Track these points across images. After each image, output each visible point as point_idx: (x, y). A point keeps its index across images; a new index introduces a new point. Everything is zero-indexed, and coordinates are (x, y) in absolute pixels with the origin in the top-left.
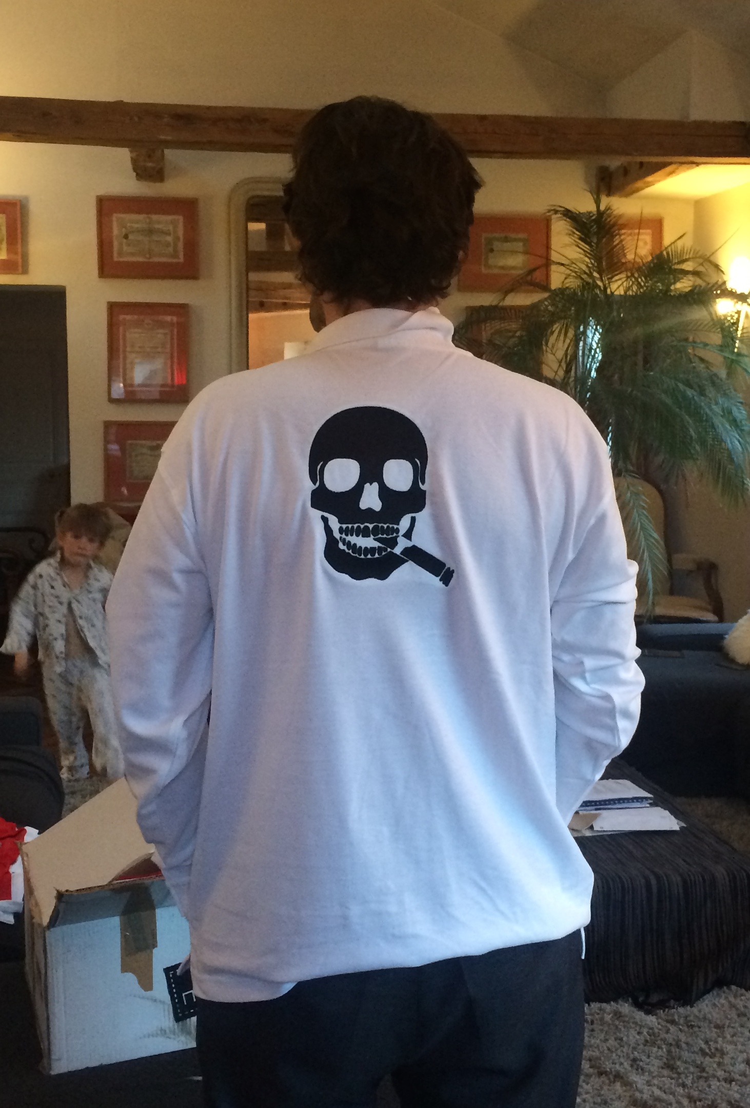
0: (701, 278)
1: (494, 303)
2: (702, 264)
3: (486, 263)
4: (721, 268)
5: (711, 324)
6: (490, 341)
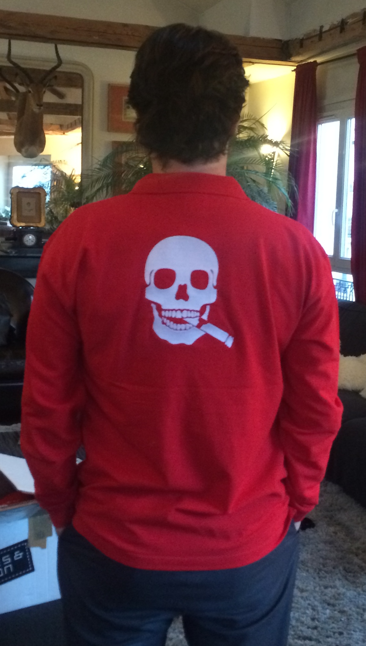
0: (253, 132)
2: (254, 124)
3: (125, 115)
4: (265, 126)
5: (260, 160)
6: (127, 163)
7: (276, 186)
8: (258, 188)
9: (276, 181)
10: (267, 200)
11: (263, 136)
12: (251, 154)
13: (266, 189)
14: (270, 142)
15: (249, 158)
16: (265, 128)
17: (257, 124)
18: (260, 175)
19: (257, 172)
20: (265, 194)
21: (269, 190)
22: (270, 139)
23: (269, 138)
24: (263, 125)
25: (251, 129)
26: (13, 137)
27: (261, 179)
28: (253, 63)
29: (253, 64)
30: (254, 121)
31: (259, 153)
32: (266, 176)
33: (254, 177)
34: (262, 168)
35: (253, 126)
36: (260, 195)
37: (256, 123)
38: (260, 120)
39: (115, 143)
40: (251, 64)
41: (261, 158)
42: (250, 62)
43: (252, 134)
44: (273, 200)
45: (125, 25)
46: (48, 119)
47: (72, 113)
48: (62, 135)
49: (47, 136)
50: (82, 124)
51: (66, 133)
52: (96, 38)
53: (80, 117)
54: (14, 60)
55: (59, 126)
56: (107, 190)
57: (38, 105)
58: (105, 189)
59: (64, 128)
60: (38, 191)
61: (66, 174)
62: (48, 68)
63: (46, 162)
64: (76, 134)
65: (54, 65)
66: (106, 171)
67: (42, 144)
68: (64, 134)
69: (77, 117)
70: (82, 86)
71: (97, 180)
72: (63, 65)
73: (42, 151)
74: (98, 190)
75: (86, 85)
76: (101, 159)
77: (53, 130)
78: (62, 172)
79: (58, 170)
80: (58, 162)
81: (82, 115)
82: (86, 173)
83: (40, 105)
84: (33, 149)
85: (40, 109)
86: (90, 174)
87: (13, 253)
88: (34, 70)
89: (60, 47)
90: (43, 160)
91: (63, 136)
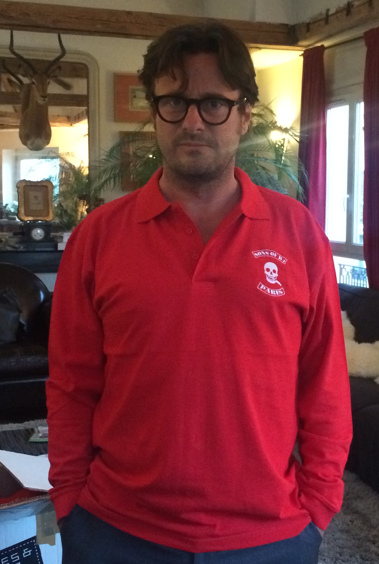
0: (263, 119)
1: (138, 130)
2: (263, 110)
3: (132, 104)
4: (274, 113)
5: (269, 147)
6: (134, 153)
7: (286, 172)
8: (268, 175)
9: (286, 167)
10: (277, 187)
11: (272, 122)
12: (260, 140)
13: (276, 177)
14: (280, 129)
15: (258, 145)
16: (274, 114)
17: (266, 110)
18: (270, 162)
19: (266, 159)
20: (275, 181)
21: (280, 177)
22: (279, 126)
23: (278, 124)
24: (271, 112)
25: (259, 115)
26: (18, 130)
27: (271, 167)
28: (260, 48)
29: (260, 50)
30: (262, 108)
31: (268, 141)
32: (276, 163)
33: (263, 164)
34: (272, 155)
35: (262, 113)
36: (270, 182)
37: (264, 110)
38: (269, 107)
39: (121, 133)
40: (258, 49)
41: (270, 144)
42: (258, 48)
43: (261, 121)
44: (283, 187)
45: (129, 13)
46: (53, 110)
47: (79, 105)
48: (69, 126)
49: (52, 128)
50: (88, 115)
51: (73, 125)
52: (99, 27)
53: (86, 108)
54: (16, 51)
55: (66, 118)
56: (114, 180)
57: (42, 97)
58: (112, 181)
59: (72, 119)
60: (45, 184)
61: (74, 166)
62: (52, 59)
63: (54, 154)
64: (83, 126)
65: (58, 55)
66: (113, 162)
67: (48, 136)
68: (71, 125)
69: (84, 108)
70: (87, 77)
71: (105, 171)
72: (66, 55)
73: (48, 143)
74: (106, 181)
75: (91, 75)
76: (108, 149)
77: (59, 122)
78: (70, 165)
79: (66, 162)
80: (65, 154)
81: (88, 106)
82: (93, 164)
83: (44, 96)
84: (38, 141)
85: (44, 100)
86: (98, 165)
87: (22, 248)
88: (38, 61)
89: (63, 36)
90: (51, 152)
91: (71, 127)
